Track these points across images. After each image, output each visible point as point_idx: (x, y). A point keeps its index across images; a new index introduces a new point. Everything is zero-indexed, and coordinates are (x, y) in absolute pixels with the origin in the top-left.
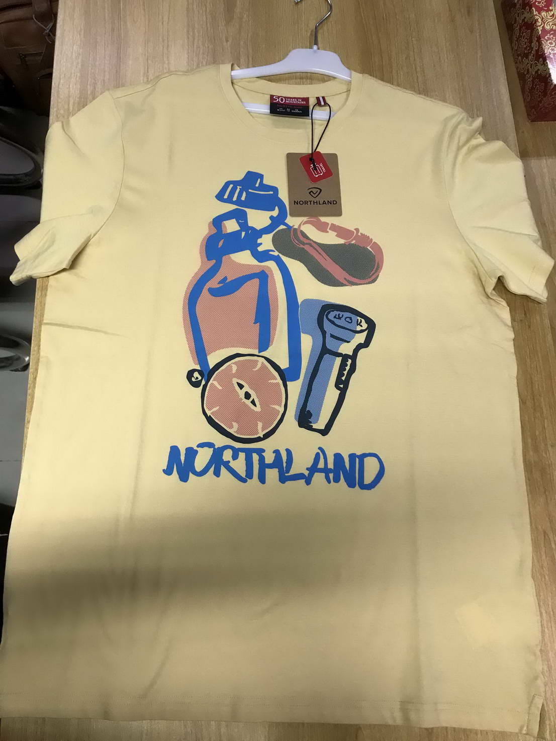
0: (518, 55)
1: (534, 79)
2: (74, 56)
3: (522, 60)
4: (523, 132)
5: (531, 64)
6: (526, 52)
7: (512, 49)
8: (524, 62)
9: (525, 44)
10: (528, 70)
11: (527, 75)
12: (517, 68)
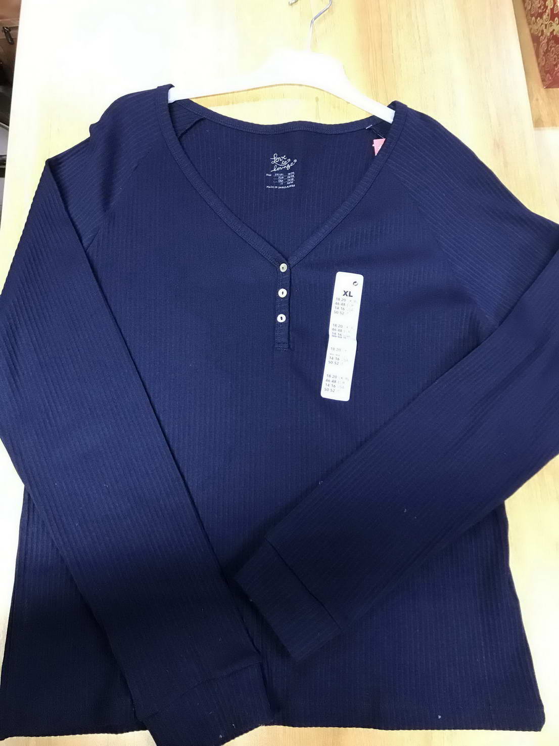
0: (532, 16)
1: (549, 40)
3: (536, 21)
4: (537, 100)
5: (546, 25)
6: (540, 11)
7: (525, 8)
8: (538, 23)
10: (542, 31)
11: (541, 37)
12: (531, 30)
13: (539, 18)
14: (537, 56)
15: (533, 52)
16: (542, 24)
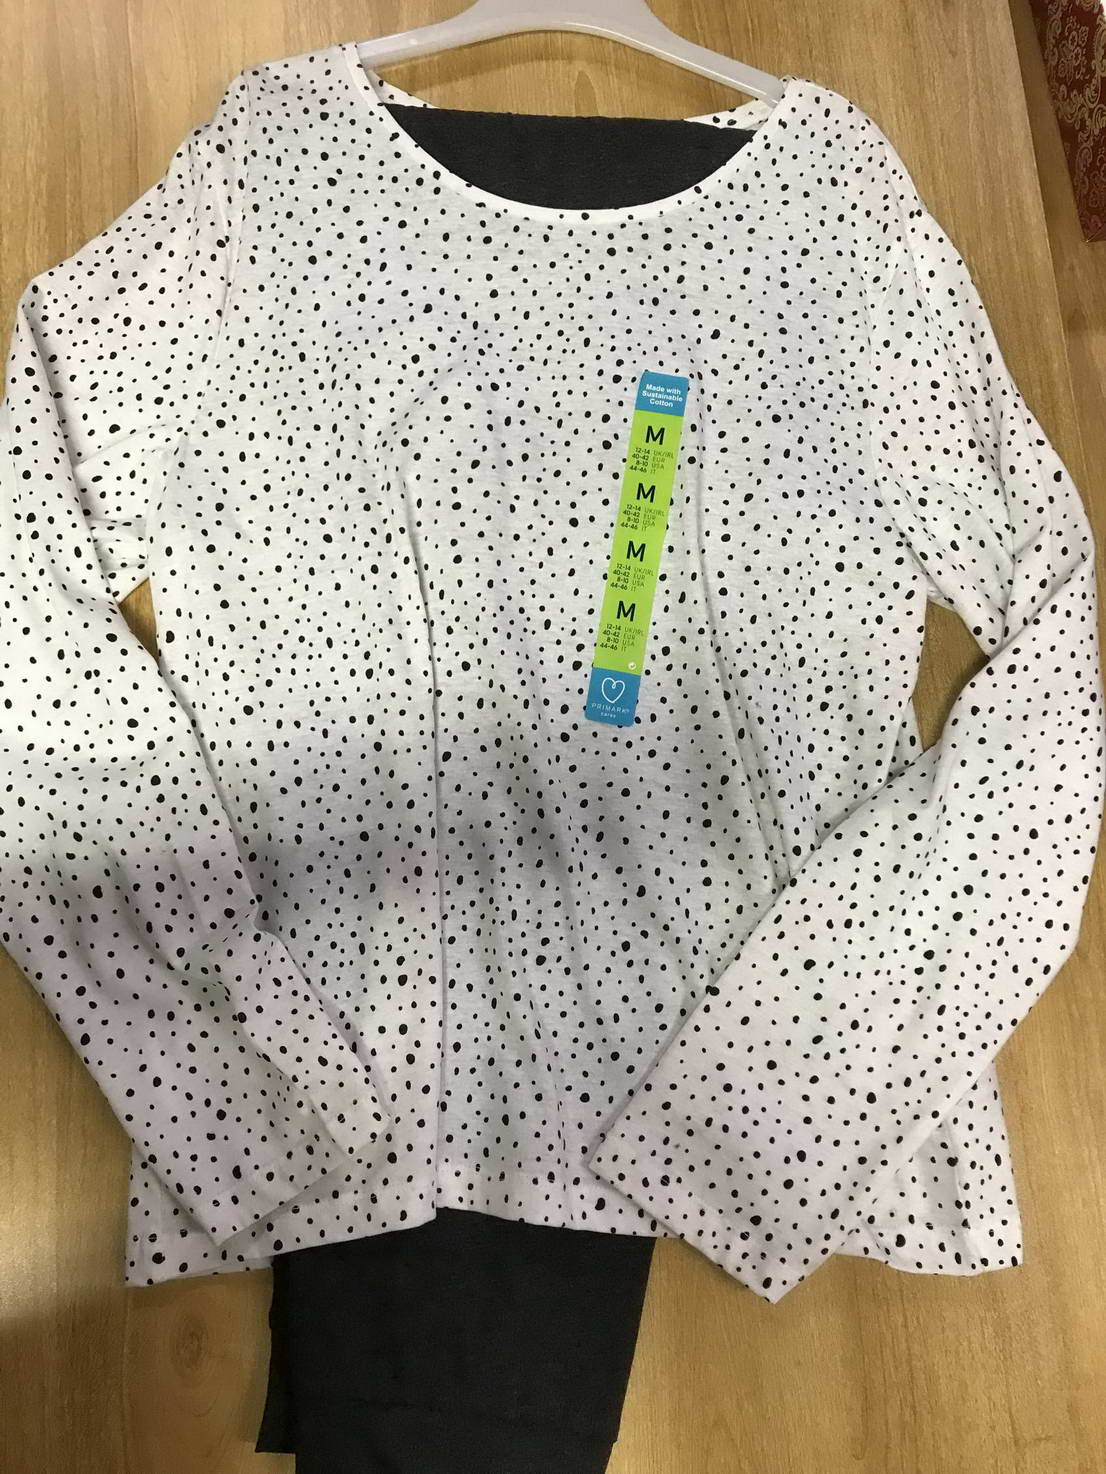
0: (1061, 81)
1: (1098, 145)
2: (29, 175)
3: (1069, 96)
4: (1072, 268)
5: (1091, 111)
6: (1078, 77)
7: (1046, 61)
8: (1074, 100)
9: (1077, 58)
10: (1083, 121)
11: (1081, 133)
12: (1057, 111)
13: (1075, 92)
14: (1072, 171)
15: (1062, 162)
16: (1083, 106)
